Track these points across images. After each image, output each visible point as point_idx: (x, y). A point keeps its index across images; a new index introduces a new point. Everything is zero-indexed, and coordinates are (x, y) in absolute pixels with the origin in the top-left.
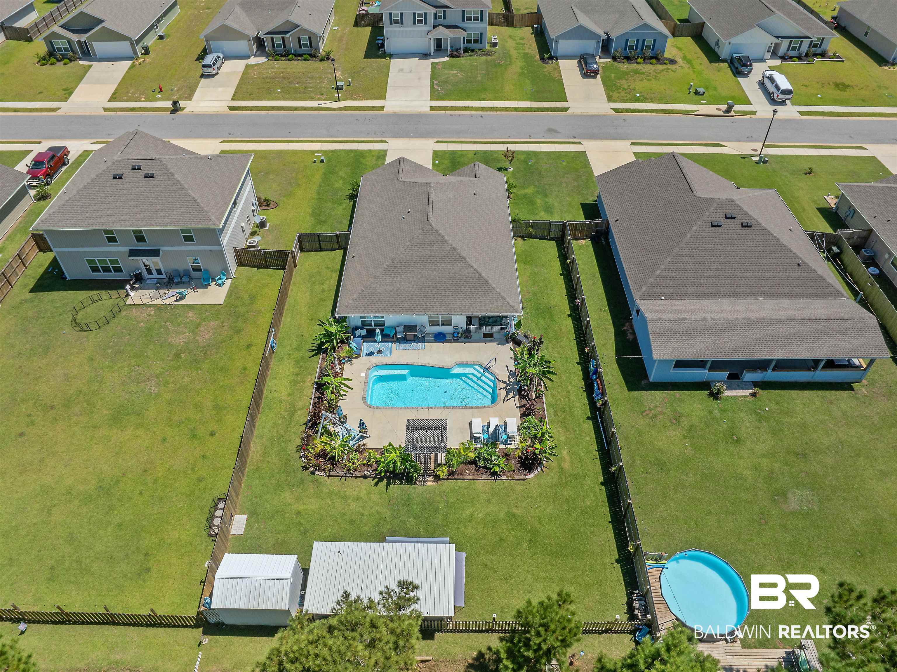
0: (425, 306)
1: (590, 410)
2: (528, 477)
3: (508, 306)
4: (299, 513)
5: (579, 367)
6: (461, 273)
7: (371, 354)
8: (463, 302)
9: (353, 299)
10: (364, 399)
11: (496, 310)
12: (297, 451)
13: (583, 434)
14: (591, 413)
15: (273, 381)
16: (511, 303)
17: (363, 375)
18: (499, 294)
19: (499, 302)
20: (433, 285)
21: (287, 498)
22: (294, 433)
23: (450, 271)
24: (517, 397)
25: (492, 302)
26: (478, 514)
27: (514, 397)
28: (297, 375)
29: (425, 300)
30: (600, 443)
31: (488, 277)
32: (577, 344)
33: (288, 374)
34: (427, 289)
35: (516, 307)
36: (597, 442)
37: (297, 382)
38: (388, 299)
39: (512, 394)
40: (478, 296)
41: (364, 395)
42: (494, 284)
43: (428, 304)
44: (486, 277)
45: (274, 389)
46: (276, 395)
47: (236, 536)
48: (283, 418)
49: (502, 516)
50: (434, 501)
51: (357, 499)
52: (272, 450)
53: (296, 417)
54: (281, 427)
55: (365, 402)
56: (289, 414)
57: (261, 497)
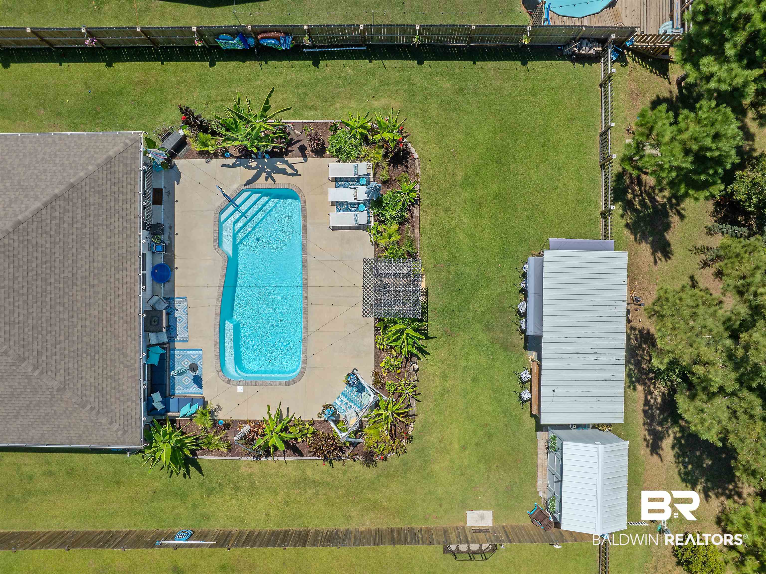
0: (125, 297)
1: (298, 60)
2: (416, 156)
3: (125, 154)
4: (464, 448)
5: (219, 64)
6: (53, 233)
7: (198, 381)
8: (116, 231)
9: (111, 423)
10: (288, 384)
11: (132, 176)
12: (376, 466)
13: (343, 75)
14: (307, 60)
15: (247, 521)
16: (120, 147)
17: (240, 389)
18: (100, 167)
19: (117, 169)
20: (79, 283)
21: (442, 465)
22: (344, 474)
23: (48, 251)
24: (287, 159)
25: (117, 181)
26: (464, 224)
27: (286, 164)
28: (236, 488)
29: (113, 297)
30: (357, 56)
31: (61, 183)
32: (171, 60)
33: (234, 501)
34: (87, 294)
35: (127, 141)
36: (356, 59)
37: (252, 486)
38: (109, 362)
39: (280, 166)
40: (104, 204)
41: (280, 384)
42: (75, 174)
43: (120, 293)
44: (62, 187)
45: (264, 516)
46: (274, 512)
47: (495, 518)
48: (316, 495)
49: (466, 194)
50: (448, 279)
51: (444, 376)
52: (369, 500)
53: (317, 477)
54: (333, 495)
55: (294, 381)
56: (311, 488)
57: (440, 499)
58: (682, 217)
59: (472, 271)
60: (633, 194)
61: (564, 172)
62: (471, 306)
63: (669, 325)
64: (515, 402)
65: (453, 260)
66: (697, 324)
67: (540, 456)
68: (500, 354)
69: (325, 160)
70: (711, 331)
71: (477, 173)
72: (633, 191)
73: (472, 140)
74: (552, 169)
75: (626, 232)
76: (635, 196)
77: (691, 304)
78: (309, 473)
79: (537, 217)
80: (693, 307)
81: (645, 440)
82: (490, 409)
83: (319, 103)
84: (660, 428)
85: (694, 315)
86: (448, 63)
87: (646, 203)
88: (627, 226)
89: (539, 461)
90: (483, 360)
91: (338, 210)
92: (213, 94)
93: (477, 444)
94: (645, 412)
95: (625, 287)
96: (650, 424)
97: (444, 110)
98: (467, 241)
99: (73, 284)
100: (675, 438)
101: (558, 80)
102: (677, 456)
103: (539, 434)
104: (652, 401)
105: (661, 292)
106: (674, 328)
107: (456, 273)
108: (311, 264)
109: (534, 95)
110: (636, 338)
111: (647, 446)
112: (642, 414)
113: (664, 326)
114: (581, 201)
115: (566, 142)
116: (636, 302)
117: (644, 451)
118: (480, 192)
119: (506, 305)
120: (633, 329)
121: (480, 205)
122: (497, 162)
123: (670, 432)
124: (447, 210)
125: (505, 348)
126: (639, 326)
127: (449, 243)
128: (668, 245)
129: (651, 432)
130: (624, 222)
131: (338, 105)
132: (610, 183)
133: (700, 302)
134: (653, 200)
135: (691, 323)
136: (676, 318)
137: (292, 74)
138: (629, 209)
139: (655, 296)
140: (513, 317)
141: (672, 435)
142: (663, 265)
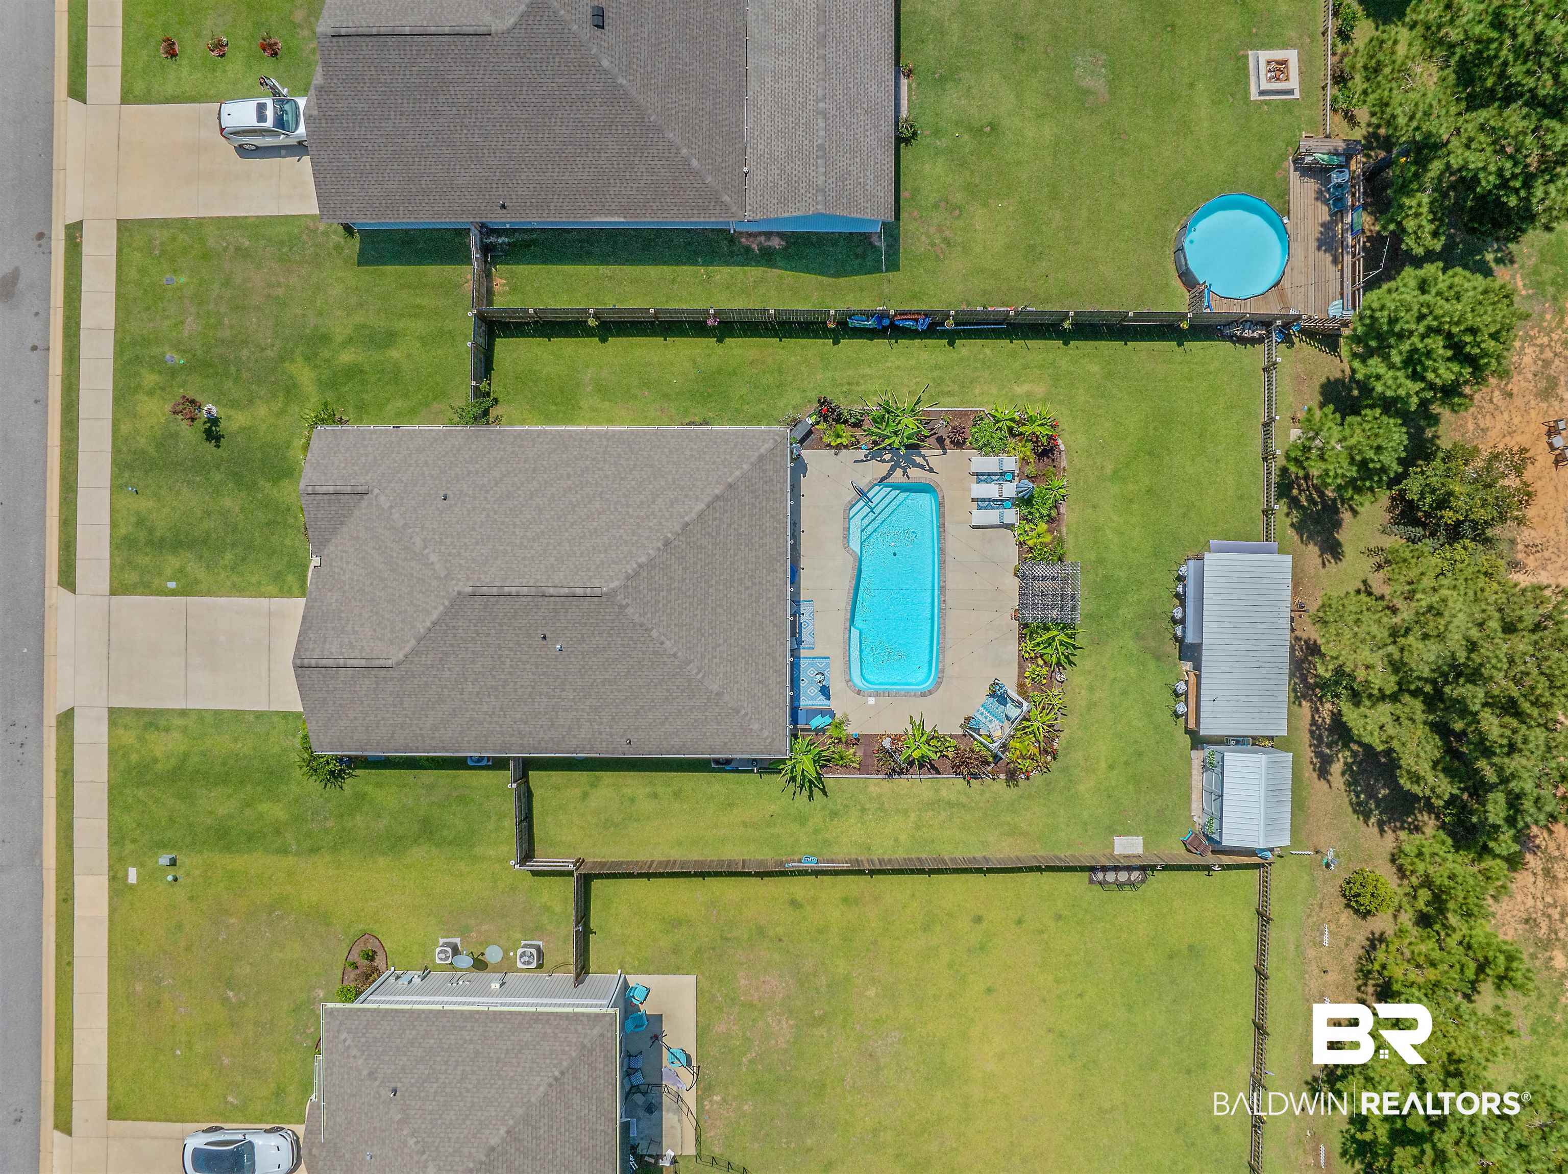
0: (775, 600)
2: (1062, 447)
3: (774, 452)
4: (1111, 767)
5: (844, 342)
6: (714, 534)
8: (768, 531)
9: (761, 730)
10: (923, 695)
11: (781, 473)
12: (1017, 785)
13: (982, 356)
14: (942, 339)
15: (875, 847)
16: (770, 444)
17: (872, 701)
18: (753, 466)
19: (768, 467)
20: (736, 585)
21: (1088, 786)
22: (981, 794)
23: (710, 553)
24: (923, 452)
25: (768, 479)
26: (1114, 522)
27: (924, 457)
28: (863, 810)
29: (764, 600)
30: (997, 334)
32: (791, 337)
33: (860, 825)
34: (743, 597)
35: (776, 437)
36: (997, 339)
37: (881, 808)
38: (760, 667)
39: (919, 460)
40: (757, 504)
41: (915, 695)
42: (731, 473)
43: (771, 595)
44: (720, 487)
45: (892, 842)
46: (903, 838)
47: (1146, 845)
48: (951, 818)
49: (1115, 489)
50: (1095, 581)
51: (1091, 689)
52: (1009, 824)
53: (953, 798)
54: (968, 817)
55: (930, 692)
56: (945, 810)
57: (1086, 824)
58: (1355, 513)
59: (1122, 574)
60: (1299, 489)
61: (1223, 465)
62: (1120, 612)
63: (1332, 631)
64: (1167, 716)
65: (1101, 561)
66: (1361, 631)
67: (1194, 777)
68: (1152, 665)
69: (966, 453)
70: (1374, 637)
71: (1127, 465)
72: (1299, 486)
73: (1122, 429)
74: (1209, 461)
75: (1291, 532)
76: (1300, 491)
77: (1354, 610)
78: (944, 793)
79: (1192, 514)
80: (1356, 613)
81: (1311, 762)
82: (1140, 725)
83: (956, 388)
84: (1328, 751)
85: (1358, 621)
86: (1097, 343)
87: (1313, 499)
88: (1292, 525)
89: (1194, 783)
90: (1133, 671)
91: (979, 508)
92: (838, 375)
93: (1126, 763)
94: (1312, 732)
95: (1289, 593)
96: (1317, 746)
97: (1092, 396)
98: (1116, 540)
99: (731, 586)
100: (1346, 764)
101: (1216, 364)
102: (1348, 784)
103: (1194, 754)
104: (1320, 720)
105: (1325, 598)
106: (1338, 635)
107: (1104, 576)
108: (950, 565)
109: (1190, 380)
110: (1301, 649)
111: (1314, 770)
112: (1308, 735)
113: (1327, 632)
114: (1241, 498)
115: (1224, 432)
116: (1300, 608)
117: (1309, 774)
118: (1131, 487)
119: (1159, 611)
120: (1298, 639)
121: (1131, 501)
122: (1149, 454)
123: (1340, 755)
124: (1094, 507)
125: (1158, 658)
126: (1305, 636)
127: (1096, 543)
128: (1339, 544)
129: (1319, 754)
130: (1289, 521)
131: (977, 391)
132: (1274, 478)
133: (1364, 608)
134: (1322, 495)
135: (1356, 629)
136: (1340, 625)
137: (924, 355)
138: (1295, 507)
139: (1320, 602)
140: (1166, 624)
141: (1342, 760)
142: (1332, 567)
